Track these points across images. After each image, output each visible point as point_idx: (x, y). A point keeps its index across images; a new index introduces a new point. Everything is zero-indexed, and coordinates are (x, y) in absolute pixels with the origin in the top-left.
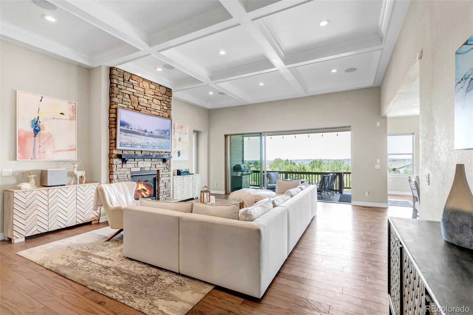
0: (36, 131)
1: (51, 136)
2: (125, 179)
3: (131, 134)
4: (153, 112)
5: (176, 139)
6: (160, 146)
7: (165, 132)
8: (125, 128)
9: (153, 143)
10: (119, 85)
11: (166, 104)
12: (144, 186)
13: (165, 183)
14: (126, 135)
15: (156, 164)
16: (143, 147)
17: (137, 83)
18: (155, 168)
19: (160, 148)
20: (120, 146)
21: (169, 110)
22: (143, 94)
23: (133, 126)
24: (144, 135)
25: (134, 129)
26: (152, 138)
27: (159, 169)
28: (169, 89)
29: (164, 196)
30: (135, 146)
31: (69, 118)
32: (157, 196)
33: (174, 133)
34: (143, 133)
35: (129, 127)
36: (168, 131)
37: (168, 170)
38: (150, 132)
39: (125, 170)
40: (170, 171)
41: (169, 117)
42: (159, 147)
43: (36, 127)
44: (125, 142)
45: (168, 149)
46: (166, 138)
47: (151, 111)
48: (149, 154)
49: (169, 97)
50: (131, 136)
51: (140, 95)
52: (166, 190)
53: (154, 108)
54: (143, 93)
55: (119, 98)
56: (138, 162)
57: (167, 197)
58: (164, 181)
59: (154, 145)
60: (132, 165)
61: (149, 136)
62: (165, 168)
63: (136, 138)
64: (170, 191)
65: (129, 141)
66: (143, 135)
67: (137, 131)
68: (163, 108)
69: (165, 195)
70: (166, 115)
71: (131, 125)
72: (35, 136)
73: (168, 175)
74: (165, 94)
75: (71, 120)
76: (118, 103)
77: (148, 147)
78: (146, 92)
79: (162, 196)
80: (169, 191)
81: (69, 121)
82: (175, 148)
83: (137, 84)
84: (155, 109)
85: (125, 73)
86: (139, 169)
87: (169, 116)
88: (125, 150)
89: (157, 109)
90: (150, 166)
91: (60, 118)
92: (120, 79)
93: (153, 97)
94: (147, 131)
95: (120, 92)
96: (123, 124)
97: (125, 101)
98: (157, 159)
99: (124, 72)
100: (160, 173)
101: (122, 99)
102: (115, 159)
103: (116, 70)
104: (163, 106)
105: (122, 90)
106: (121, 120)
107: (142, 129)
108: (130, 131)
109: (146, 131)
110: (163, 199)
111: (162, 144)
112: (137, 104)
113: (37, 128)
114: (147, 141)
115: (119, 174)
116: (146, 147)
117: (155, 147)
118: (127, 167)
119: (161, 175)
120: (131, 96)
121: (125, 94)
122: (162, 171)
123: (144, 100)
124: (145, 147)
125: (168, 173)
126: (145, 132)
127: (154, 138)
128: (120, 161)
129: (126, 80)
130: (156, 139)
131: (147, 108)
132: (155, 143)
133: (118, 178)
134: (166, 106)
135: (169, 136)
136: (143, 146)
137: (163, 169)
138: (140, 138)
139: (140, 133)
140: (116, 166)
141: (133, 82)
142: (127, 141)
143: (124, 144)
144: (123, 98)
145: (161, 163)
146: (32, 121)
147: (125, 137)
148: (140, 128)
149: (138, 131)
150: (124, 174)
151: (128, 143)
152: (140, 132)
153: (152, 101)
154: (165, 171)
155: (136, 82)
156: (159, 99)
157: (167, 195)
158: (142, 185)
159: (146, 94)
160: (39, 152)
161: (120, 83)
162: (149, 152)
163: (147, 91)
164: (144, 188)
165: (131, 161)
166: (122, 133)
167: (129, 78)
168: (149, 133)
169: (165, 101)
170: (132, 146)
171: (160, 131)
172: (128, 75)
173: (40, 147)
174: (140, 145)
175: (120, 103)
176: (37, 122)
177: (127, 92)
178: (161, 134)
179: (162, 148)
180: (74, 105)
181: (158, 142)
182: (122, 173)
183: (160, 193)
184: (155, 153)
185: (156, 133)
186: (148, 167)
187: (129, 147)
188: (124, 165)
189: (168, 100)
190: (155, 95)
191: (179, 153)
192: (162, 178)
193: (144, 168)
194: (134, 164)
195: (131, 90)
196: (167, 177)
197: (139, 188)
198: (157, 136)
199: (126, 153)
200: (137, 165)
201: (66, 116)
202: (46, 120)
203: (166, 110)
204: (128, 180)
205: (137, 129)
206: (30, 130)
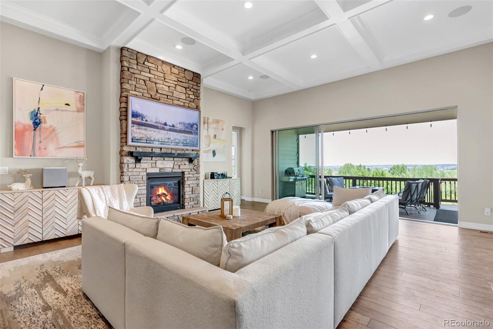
0: (37, 124)
1: (54, 130)
2: (139, 182)
3: (146, 128)
4: (175, 102)
5: (210, 136)
6: (185, 143)
7: (192, 126)
8: (138, 120)
9: (176, 139)
10: (132, 68)
11: (193, 93)
12: (165, 190)
13: (192, 188)
14: (139, 129)
15: (180, 164)
18: (179, 170)
19: (186, 145)
20: (132, 141)
21: (197, 99)
22: (162, 80)
23: (149, 117)
24: (163, 129)
25: (150, 122)
26: (174, 133)
27: (184, 170)
28: (197, 74)
29: (190, 203)
30: (152, 142)
31: (76, 110)
32: (181, 203)
33: (208, 128)
34: (162, 127)
35: (144, 119)
36: (196, 124)
37: (196, 172)
38: (171, 125)
39: (140, 170)
40: (199, 174)
41: (197, 108)
42: (183, 143)
43: (36, 119)
44: (139, 137)
45: (195, 146)
46: (193, 133)
47: (173, 100)
48: (171, 152)
49: (197, 83)
50: (146, 130)
51: (158, 81)
52: (193, 196)
53: (177, 97)
54: (163, 79)
55: (131, 84)
56: (157, 161)
57: (195, 204)
58: (191, 186)
59: (177, 141)
60: (149, 165)
61: (170, 130)
62: (193, 170)
63: (152, 132)
64: (199, 197)
65: (143, 136)
66: (162, 129)
67: (155, 124)
68: (189, 97)
69: (192, 202)
70: (193, 105)
71: (146, 116)
72: (35, 130)
73: (196, 178)
74: (192, 80)
75: (78, 111)
76: (129, 90)
77: (169, 143)
78: (166, 77)
79: (188, 203)
80: (197, 198)
81: (76, 113)
82: (209, 147)
83: (155, 68)
84: (179, 98)
85: (139, 55)
86: (157, 171)
87: (197, 106)
88: (139, 146)
90: (172, 167)
91: (64, 109)
92: (131, 61)
93: (176, 83)
94: (167, 124)
95: (132, 77)
96: (135, 115)
97: (138, 88)
98: (182, 159)
99: (138, 52)
100: (186, 176)
101: (135, 85)
102: (126, 157)
103: (128, 51)
104: (189, 94)
105: (135, 75)
106: (132, 110)
107: (160, 122)
108: (145, 123)
109: (165, 124)
110: (189, 206)
111: (188, 140)
112: (154, 91)
113: (38, 121)
114: (167, 137)
115: (131, 176)
117: (178, 144)
118: (142, 167)
119: (187, 178)
120: (147, 81)
121: (140, 79)
122: (188, 173)
123: (164, 86)
124: (164, 143)
125: (196, 175)
126: (164, 125)
127: (176, 133)
128: (132, 160)
129: (140, 63)
130: (179, 133)
131: (167, 97)
132: (178, 139)
133: (129, 180)
134: (194, 94)
135: (196, 131)
136: (162, 143)
137: (190, 170)
138: (158, 132)
139: (158, 126)
140: (127, 166)
141: (150, 64)
142: (141, 136)
143: (137, 140)
144: (137, 85)
145: (187, 163)
146: (32, 112)
147: (138, 131)
148: (158, 121)
150: (138, 175)
151: (143, 137)
152: (158, 125)
153: (175, 88)
154: (192, 173)
155: (154, 66)
156: (184, 86)
157: (194, 202)
158: (163, 189)
159: (166, 80)
160: (40, 148)
161: (132, 67)
162: (171, 149)
163: (168, 76)
164: (164, 192)
165: (147, 160)
166: (135, 125)
167: (144, 60)
168: (170, 126)
169: (192, 88)
170: (148, 141)
171: (184, 124)
172: (142, 57)
173: (40, 142)
174: (159, 141)
175: (132, 90)
176: (37, 113)
177: (142, 77)
178: (186, 128)
179: (188, 145)
180: (82, 95)
181: (182, 138)
182: (135, 174)
183: (185, 199)
184: (179, 151)
185: (179, 127)
186: (169, 168)
187: (144, 143)
188: (138, 165)
189: (195, 87)
190: (179, 81)
191: (214, 153)
192: (188, 181)
193: (164, 170)
194: (152, 163)
195: (146, 74)
196: (194, 180)
197: (159, 192)
198: (181, 130)
199: (140, 150)
200: (155, 165)
201: (73, 107)
202: (48, 111)
203: (193, 100)
204: (143, 182)
205: (154, 121)
206: (29, 122)
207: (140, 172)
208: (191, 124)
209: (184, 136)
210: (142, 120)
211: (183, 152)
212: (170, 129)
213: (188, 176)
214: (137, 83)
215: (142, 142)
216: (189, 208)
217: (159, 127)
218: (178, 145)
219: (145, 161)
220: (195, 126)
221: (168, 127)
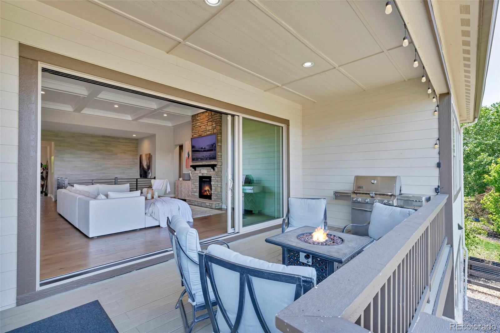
0: (189, 157)
2: (196, 180)
7: (213, 145)
10: (193, 124)
11: (215, 122)
13: (215, 187)
15: (209, 171)
18: (209, 175)
27: (211, 175)
29: (214, 197)
35: (195, 148)
36: (215, 144)
37: (217, 176)
39: (196, 174)
42: (209, 158)
46: (213, 150)
51: (201, 125)
52: (216, 193)
58: (214, 185)
59: (207, 157)
60: (198, 172)
63: (198, 154)
64: (220, 194)
66: (201, 151)
68: (213, 127)
70: (215, 130)
71: (196, 146)
73: (217, 180)
74: (215, 114)
76: (193, 135)
84: (209, 130)
86: (201, 175)
87: (217, 131)
88: (195, 162)
93: (207, 121)
95: (193, 128)
96: (193, 147)
97: (196, 133)
98: (210, 168)
100: (212, 179)
104: (213, 125)
106: (192, 145)
108: (195, 150)
109: (202, 148)
111: (211, 156)
112: (200, 131)
113: (189, 155)
114: (203, 155)
117: (207, 159)
122: (213, 177)
123: (203, 126)
127: (206, 152)
128: (193, 170)
131: (204, 132)
133: (193, 179)
135: (215, 148)
136: (201, 159)
137: (214, 175)
138: (200, 153)
143: (194, 159)
145: (212, 170)
149: (199, 150)
150: (196, 177)
153: (207, 125)
154: (215, 177)
156: (211, 121)
157: (216, 197)
159: (204, 122)
164: (208, 188)
169: (215, 119)
170: (197, 159)
171: (209, 146)
172: (196, 116)
177: (196, 127)
178: (210, 148)
179: (211, 158)
181: (209, 155)
183: (212, 194)
184: (209, 163)
185: (207, 148)
186: (205, 173)
188: (195, 171)
190: (209, 119)
192: (213, 182)
193: (203, 174)
194: (200, 171)
196: (216, 182)
197: (206, 189)
198: (208, 150)
199: (196, 164)
203: (215, 127)
206: (188, 156)
209: (209, 153)
214: (195, 131)
216: (213, 200)
219: (197, 170)
221: (203, 150)
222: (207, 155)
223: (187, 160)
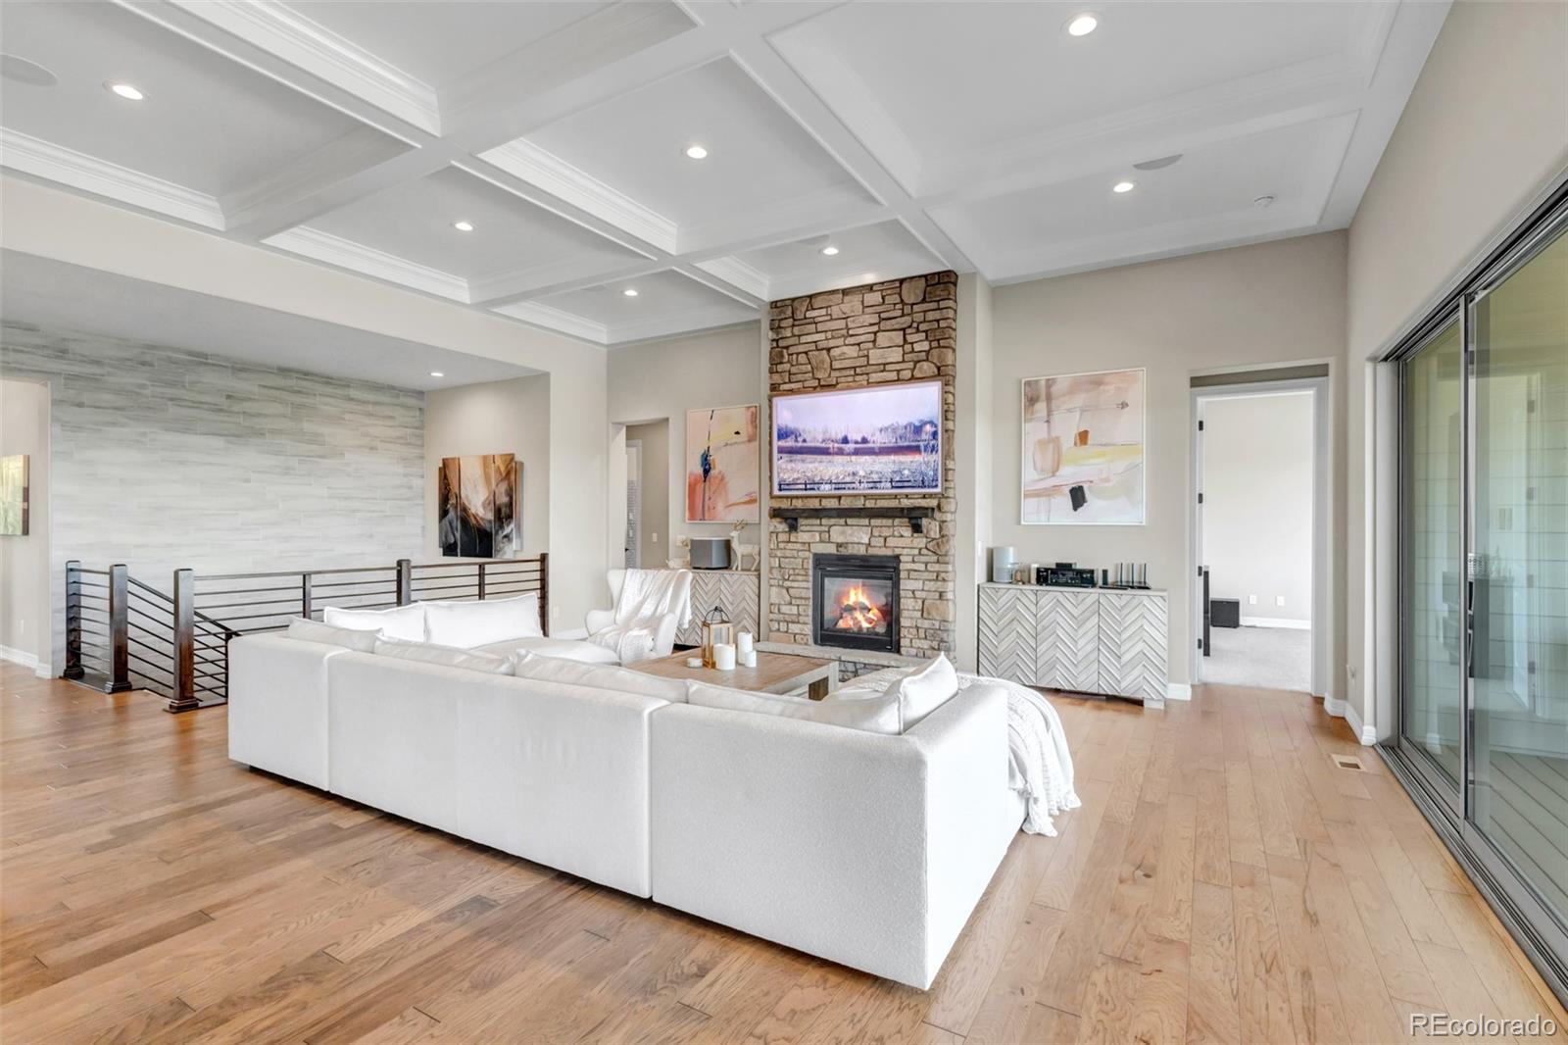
0: (706, 472)
1: (722, 479)
2: (797, 571)
3: (804, 456)
4: (874, 377)
5: (1058, 438)
6: (898, 479)
7: (918, 430)
8: (789, 443)
9: (872, 472)
10: (781, 338)
11: (924, 334)
12: (865, 596)
13: (923, 603)
14: (791, 461)
15: (887, 534)
16: (837, 486)
17: (824, 313)
18: (884, 549)
19: (899, 484)
20: (780, 490)
21: (939, 347)
22: (843, 336)
23: (809, 432)
24: (841, 452)
25: (811, 442)
26: (867, 457)
27: (897, 551)
28: (939, 273)
29: (917, 643)
30: (816, 487)
31: (746, 440)
32: (896, 637)
33: (1048, 415)
34: (838, 448)
35: (799, 439)
36: (932, 423)
37: (936, 557)
38: (860, 440)
39: (798, 546)
40: (946, 563)
41: (939, 375)
42: (891, 482)
44: (791, 479)
45: (933, 487)
46: (922, 448)
47: (867, 374)
48: (865, 505)
49: (944, 300)
50: (803, 461)
51: (832, 343)
52: (926, 624)
53: (881, 361)
54: (844, 332)
55: (781, 373)
56: (831, 526)
57: (933, 649)
58: (918, 594)
59: (875, 477)
60: (813, 536)
61: (857, 452)
62: (924, 551)
63: (817, 464)
64: (946, 631)
65: (799, 475)
66: (837, 454)
67: (821, 445)
68: (913, 351)
69: (923, 641)
70: (927, 368)
71: (804, 431)
72: (705, 481)
73: (935, 574)
74: (924, 301)
75: (748, 441)
76: (779, 384)
77: (854, 485)
78: (850, 325)
79: (911, 641)
80: (939, 632)
81: (747, 444)
82: (1053, 475)
83: (827, 315)
84: (885, 364)
85: (795, 304)
86: (831, 549)
87: (939, 368)
88: (792, 497)
89: (889, 360)
90: (867, 542)
91: (733, 441)
93: (875, 328)
94: (849, 438)
95: (782, 356)
96: (783, 435)
97: (794, 375)
98: (891, 521)
99: (793, 300)
100: (902, 566)
101: (789, 371)
104: (912, 343)
105: (791, 348)
106: (778, 425)
107: (833, 437)
108: (801, 448)
109: (845, 440)
110: (913, 651)
111: (906, 472)
112: (825, 369)
113: (707, 467)
114: (850, 469)
116: (849, 485)
117: (878, 485)
118: (801, 540)
119: (906, 573)
120: (812, 352)
121: (798, 354)
122: (910, 559)
123: (845, 349)
124: (843, 486)
125: (937, 567)
126: (843, 443)
127: (874, 457)
128: (783, 527)
129: (799, 320)
130: (880, 457)
131: (854, 370)
132: (877, 473)
133: (780, 566)
134: (927, 337)
135: (932, 442)
136: (839, 485)
137: (916, 552)
138: (830, 461)
139: (829, 448)
141: (816, 313)
142: (795, 476)
143: (788, 485)
144: (792, 368)
145: (907, 532)
146: (702, 455)
147: (790, 465)
148: (828, 436)
149: (823, 445)
150: (795, 558)
151: (798, 479)
152: (827, 446)
153: (874, 341)
154: (923, 559)
155: (823, 311)
156: (896, 327)
158: (860, 592)
159: (851, 332)
160: (709, 507)
162: (862, 498)
163: (853, 321)
164: (864, 600)
165: (812, 525)
166: (784, 455)
167: (804, 309)
168: (856, 442)
169: (925, 321)
170: (808, 486)
171: (894, 430)
172: (802, 305)
173: (710, 498)
174: (831, 483)
175: (785, 383)
176: (707, 455)
177: (801, 348)
178: (899, 440)
179: (906, 484)
180: (753, 409)
181: (890, 468)
182: (788, 555)
183: (902, 629)
184: (883, 501)
185: (879, 440)
186: (859, 543)
187: (801, 489)
188: (793, 534)
189: (931, 316)
190: (884, 319)
191: (1078, 497)
192: (907, 582)
193: (845, 548)
194: (821, 533)
195: (809, 338)
196: (930, 580)
197: (848, 600)
198: (884, 448)
199: (798, 504)
200: (827, 536)
201: (743, 437)
202: (718, 449)
203: (924, 354)
204: (804, 573)
205: (820, 438)
206: (700, 471)
207: (798, 551)
208: (915, 426)
209: (894, 462)
210: (796, 441)
211: (893, 504)
212: (855, 449)
213: (909, 568)
214: (792, 365)
215: (797, 489)
216: (913, 656)
217: (831, 450)
218: (877, 488)
219: (808, 528)
220: (928, 428)
221: (851, 447)
222: (877, 468)
223: (700, 487)
